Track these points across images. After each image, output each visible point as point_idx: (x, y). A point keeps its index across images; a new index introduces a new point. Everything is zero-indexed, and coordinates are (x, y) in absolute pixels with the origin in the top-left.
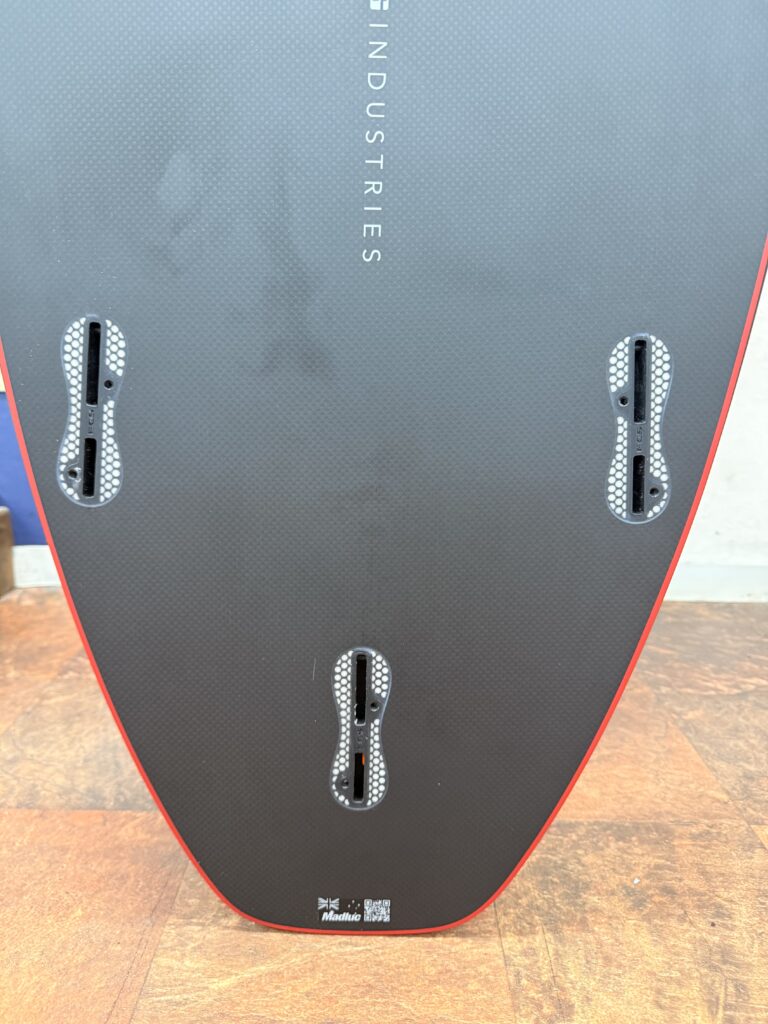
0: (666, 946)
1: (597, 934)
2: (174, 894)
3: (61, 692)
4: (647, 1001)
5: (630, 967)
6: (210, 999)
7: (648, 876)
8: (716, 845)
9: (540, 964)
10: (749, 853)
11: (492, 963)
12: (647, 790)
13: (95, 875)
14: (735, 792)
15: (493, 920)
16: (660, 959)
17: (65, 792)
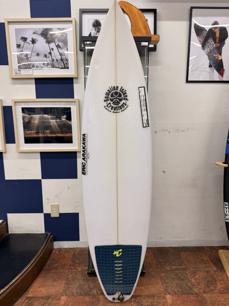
3: (70, 274)
7: (150, 303)
8: (160, 298)
10: (164, 299)
12: (153, 290)
14: (164, 289)
17: (77, 293)
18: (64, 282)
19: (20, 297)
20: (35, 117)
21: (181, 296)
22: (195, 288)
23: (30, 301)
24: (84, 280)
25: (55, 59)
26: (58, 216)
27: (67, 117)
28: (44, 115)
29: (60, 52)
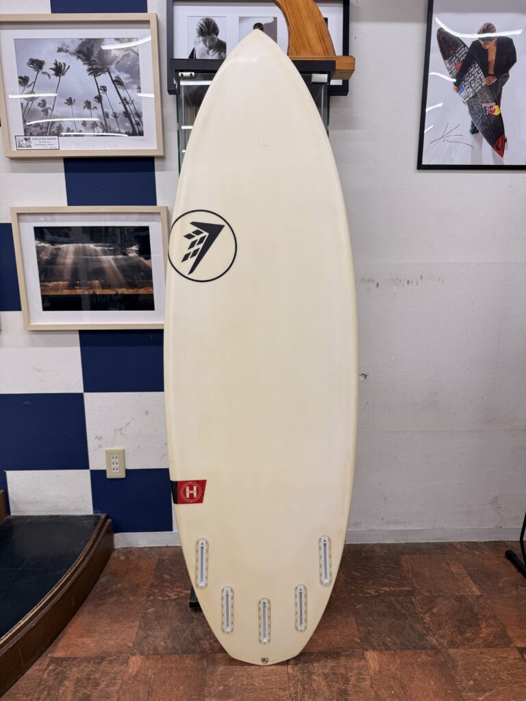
0: (330, 690)
1: (314, 687)
2: (205, 680)
3: (151, 606)
5: (320, 696)
7: (331, 669)
8: (352, 658)
9: (298, 696)
10: (360, 661)
12: (337, 639)
13: (182, 676)
14: (363, 638)
18: (138, 623)
19: (37, 659)
20: (65, 249)
21: (399, 652)
22: (431, 636)
23: (60, 666)
24: (183, 618)
25: (111, 113)
26: (123, 475)
27: (139, 248)
28: (86, 245)
29: (122, 96)
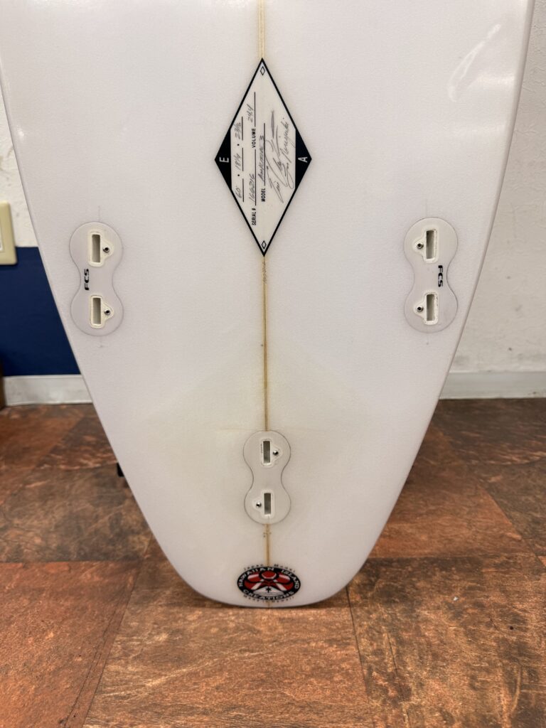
0: (478, 645)
1: (428, 637)
2: (120, 619)
3: (39, 479)
4: (464, 684)
5: (451, 660)
6: (146, 694)
7: (464, 595)
8: (513, 571)
9: (386, 661)
10: (537, 576)
11: (351, 661)
12: (462, 534)
13: (62, 608)
14: (526, 533)
15: (352, 630)
16: (473, 654)
17: (41, 549)
